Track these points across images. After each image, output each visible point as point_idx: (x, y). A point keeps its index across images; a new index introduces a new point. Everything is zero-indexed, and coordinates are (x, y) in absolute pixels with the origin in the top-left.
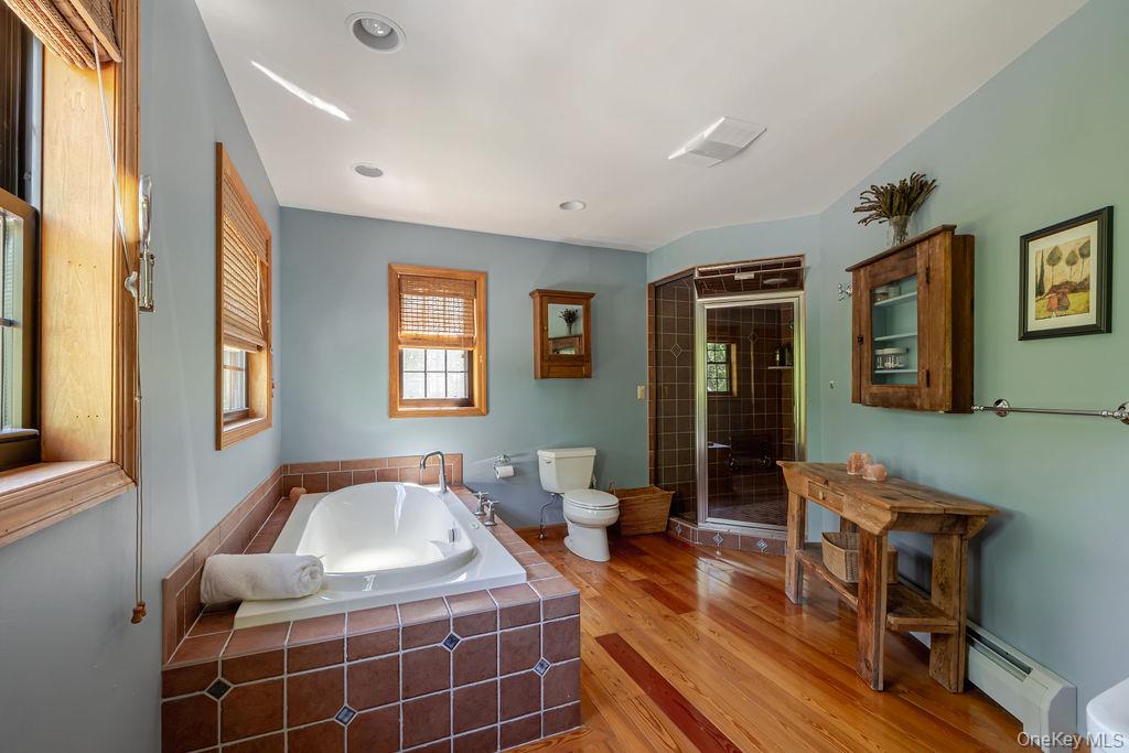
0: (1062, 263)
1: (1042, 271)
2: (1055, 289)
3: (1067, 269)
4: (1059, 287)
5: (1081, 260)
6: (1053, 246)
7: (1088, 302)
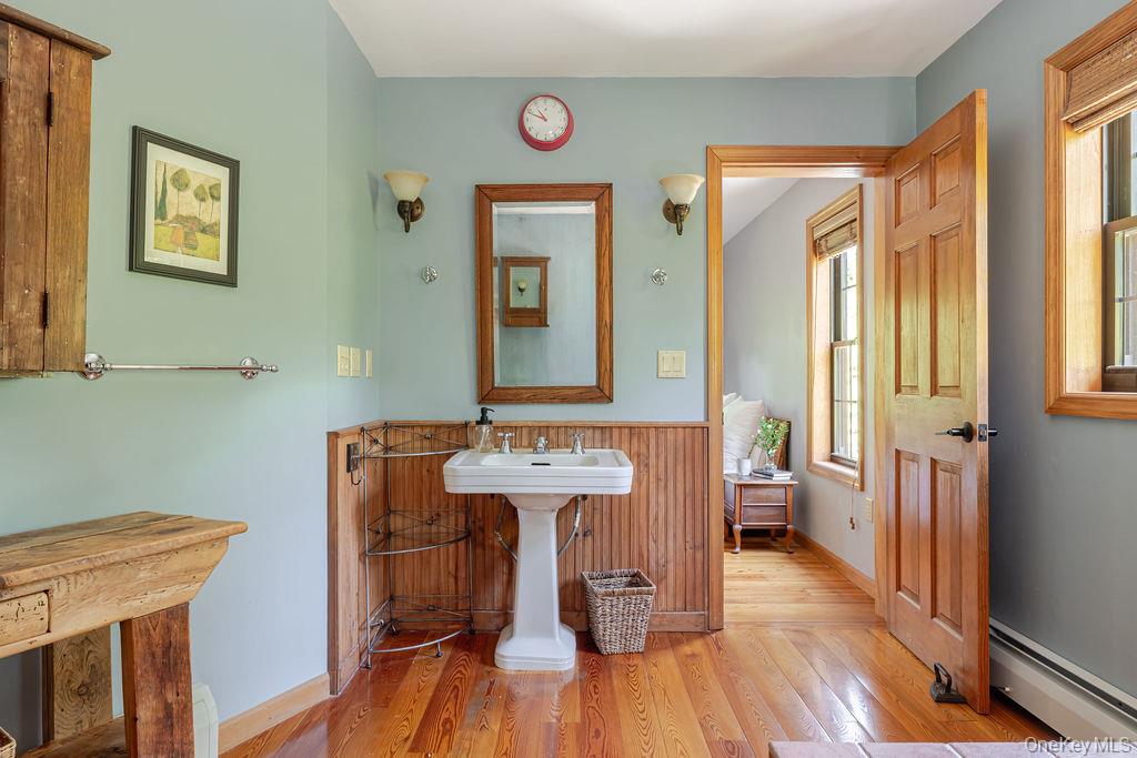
0: (189, 193)
1: (164, 191)
2: (179, 218)
3: (196, 203)
4: (187, 219)
5: (210, 200)
6: (181, 166)
7: (218, 249)
